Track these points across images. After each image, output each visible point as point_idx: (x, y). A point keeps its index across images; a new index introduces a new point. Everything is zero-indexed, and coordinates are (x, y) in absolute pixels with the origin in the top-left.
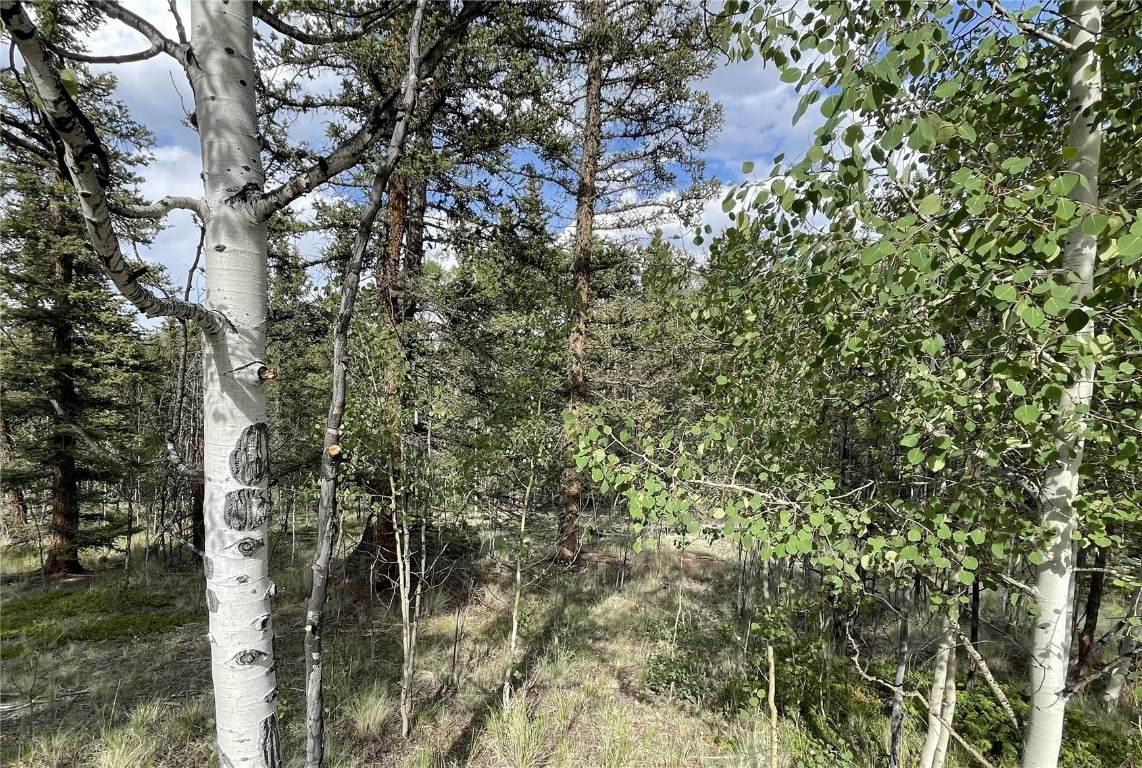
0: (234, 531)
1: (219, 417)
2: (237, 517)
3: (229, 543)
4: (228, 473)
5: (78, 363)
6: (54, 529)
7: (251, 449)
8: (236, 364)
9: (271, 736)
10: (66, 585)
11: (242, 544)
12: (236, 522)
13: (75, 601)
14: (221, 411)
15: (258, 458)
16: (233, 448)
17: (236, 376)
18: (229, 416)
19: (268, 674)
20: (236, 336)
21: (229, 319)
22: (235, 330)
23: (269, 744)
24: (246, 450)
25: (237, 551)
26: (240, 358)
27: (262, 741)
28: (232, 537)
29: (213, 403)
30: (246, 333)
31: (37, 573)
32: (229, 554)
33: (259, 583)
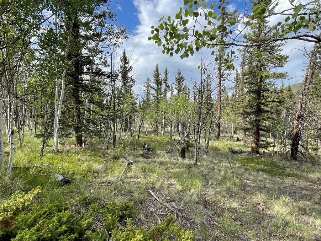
5: (262, 102)
6: (254, 142)
10: (256, 156)
13: (259, 161)
31: (250, 152)
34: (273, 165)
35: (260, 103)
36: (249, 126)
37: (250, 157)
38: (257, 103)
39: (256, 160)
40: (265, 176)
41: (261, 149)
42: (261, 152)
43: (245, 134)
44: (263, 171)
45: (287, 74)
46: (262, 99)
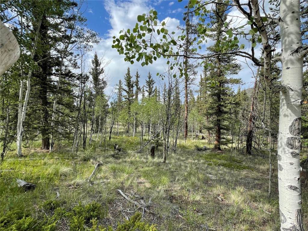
0: (289, 149)
1: (285, 116)
2: (290, 145)
3: (287, 152)
4: (288, 131)
5: (222, 104)
6: (216, 140)
7: (296, 125)
8: (292, 100)
9: (300, 215)
10: (218, 152)
11: (292, 153)
12: (290, 146)
13: (220, 157)
14: (286, 114)
15: (299, 128)
16: (290, 125)
17: (292, 104)
18: (289, 115)
19: (299, 195)
20: (293, 92)
21: (291, 87)
22: (292, 90)
23: (299, 217)
24: (295, 125)
25: (290, 155)
26: (294, 98)
27: (297, 215)
28: (288, 150)
29: (284, 112)
30: (296, 91)
31: (213, 149)
32: (287, 155)
33: (297, 166)
34: (232, 160)
35: (220, 105)
36: (212, 125)
37: (213, 153)
38: (217, 105)
39: (218, 156)
40: (225, 170)
41: (223, 146)
42: (222, 148)
43: (209, 133)
44: (224, 165)
45: (241, 80)
46: (222, 101)
